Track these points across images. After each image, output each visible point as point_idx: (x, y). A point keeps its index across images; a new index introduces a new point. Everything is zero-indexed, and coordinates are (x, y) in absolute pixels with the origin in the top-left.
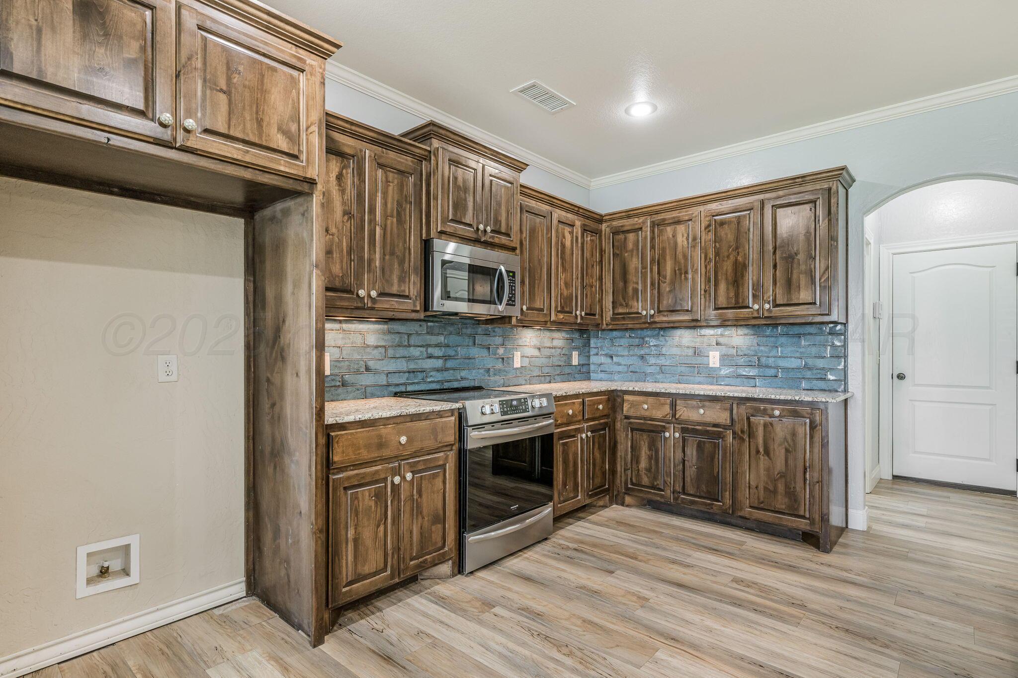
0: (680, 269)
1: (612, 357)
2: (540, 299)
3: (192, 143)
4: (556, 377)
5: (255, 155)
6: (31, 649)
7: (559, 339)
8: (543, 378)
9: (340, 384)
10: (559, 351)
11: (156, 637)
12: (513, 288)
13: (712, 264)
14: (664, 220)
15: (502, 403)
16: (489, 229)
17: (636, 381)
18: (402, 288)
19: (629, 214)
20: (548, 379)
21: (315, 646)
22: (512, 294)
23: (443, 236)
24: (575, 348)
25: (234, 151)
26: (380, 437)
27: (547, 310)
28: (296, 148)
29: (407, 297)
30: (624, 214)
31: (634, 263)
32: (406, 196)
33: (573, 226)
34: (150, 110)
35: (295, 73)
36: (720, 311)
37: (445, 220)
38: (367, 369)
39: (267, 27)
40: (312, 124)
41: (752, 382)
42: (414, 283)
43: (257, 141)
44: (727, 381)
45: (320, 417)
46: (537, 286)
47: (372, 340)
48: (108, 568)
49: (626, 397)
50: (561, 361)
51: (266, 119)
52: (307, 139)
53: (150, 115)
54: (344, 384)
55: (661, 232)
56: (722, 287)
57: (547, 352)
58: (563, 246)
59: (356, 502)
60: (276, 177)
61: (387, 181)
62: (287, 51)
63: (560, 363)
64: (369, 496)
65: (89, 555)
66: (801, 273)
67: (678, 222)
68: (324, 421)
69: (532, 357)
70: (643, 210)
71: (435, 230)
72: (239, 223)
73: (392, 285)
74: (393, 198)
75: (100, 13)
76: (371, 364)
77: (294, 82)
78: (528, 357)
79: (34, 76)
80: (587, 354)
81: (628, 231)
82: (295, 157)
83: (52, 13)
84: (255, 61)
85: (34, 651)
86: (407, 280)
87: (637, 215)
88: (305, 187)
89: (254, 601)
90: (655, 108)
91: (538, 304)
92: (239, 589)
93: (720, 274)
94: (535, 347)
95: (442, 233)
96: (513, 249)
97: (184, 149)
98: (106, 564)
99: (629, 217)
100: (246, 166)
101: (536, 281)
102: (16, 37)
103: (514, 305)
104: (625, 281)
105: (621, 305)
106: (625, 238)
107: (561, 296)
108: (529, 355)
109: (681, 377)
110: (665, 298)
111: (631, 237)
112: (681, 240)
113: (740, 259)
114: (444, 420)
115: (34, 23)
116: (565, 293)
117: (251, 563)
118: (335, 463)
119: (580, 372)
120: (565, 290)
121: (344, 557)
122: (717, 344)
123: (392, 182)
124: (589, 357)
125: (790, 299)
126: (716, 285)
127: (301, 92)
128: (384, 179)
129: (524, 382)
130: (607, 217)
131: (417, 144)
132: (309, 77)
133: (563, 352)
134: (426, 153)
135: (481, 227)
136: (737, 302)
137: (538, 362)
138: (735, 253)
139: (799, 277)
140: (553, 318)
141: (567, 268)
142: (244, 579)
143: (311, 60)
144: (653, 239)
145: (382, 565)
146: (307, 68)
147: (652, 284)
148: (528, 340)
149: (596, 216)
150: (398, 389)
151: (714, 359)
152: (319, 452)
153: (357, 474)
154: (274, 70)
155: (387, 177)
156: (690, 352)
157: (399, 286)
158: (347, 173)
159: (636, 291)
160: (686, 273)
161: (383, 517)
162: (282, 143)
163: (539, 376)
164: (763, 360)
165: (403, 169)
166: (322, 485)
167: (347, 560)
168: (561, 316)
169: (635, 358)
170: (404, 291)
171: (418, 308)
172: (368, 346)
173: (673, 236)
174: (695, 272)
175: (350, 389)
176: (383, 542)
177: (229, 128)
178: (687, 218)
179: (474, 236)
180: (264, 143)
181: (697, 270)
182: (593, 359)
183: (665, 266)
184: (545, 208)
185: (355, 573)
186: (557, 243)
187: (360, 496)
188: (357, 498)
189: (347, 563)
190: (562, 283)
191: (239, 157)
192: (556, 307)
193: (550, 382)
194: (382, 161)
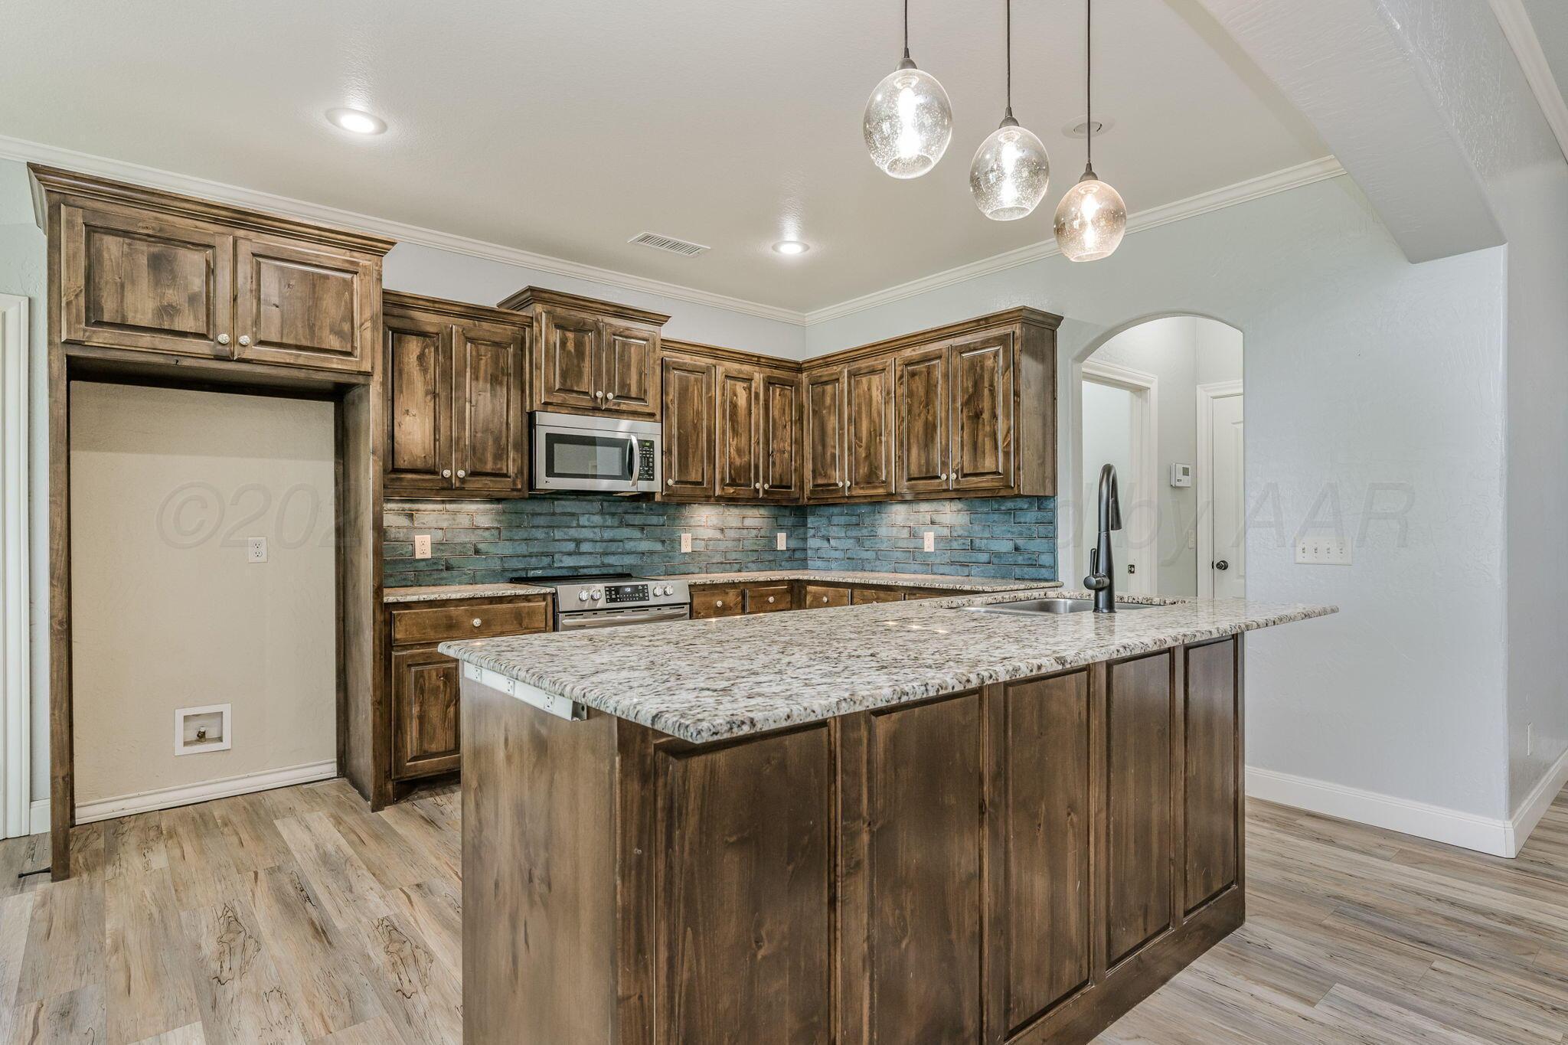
0: (875, 430)
1: (828, 540)
2: (697, 471)
3: (248, 354)
4: (749, 565)
5: (306, 357)
6: (137, 794)
7: (755, 518)
8: (728, 565)
9: (444, 568)
10: (754, 532)
11: (245, 800)
12: (651, 460)
13: (905, 424)
14: (860, 369)
15: (609, 590)
16: (610, 396)
17: (853, 570)
18: (499, 466)
19: (827, 361)
20: (737, 566)
21: (373, 811)
22: (648, 466)
23: (550, 408)
24: (781, 528)
25: (287, 357)
26: (450, 618)
27: (708, 484)
28: (349, 346)
29: (506, 476)
30: (821, 361)
31: (832, 422)
32: (502, 368)
33: (750, 380)
34: (211, 332)
35: (348, 276)
36: (913, 482)
37: (549, 390)
38: (477, 552)
39: (319, 240)
40: (365, 321)
41: (966, 570)
42: (514, 460)
43: (309, 344)
44: (942, 569)
45: (378, 595)
46: (691, 456)
47: (484, 521)
48: (204, 733)
49: (811, 588)
50: (759, 545)
51: (318, 324)
52: (361, 335)
53: (211, 337)
54: (448, 568)
55: (858, 383)
56: (914, 451)
57: (732, 534)
58: (734, 406)
59: (421, 680)
60: (331, 374)
61: (479, 355)
62: (339, 256)
63: (756, 548)
64: (437, 675)
65: (186, 718)
66: (985, 436)
67: (873, 371)
68: (382, 600)
69: (710, 540)
70: (840, 357)
71: (538, 402)
72: (329, 407)
73: (486, 463)
74: (486, 371)
75: (169, 261)
76: (481, 546)
77: (348, 285)
78: (704, 540)
79: (119, 321)
80: (803, 536)
81: (826, 383)
82: (349, 354)
83: (132, 270)
84: (306, 273)
85: (139, 796)
86: (505, 457)
87: (834, 363)
88: (361, 380)
89: (345, 781)
90: (807, 248)
91: (694, 476)
92: (330, 769)
93: (912, 436)
94: (715, 528)
95: (546, 404)
96: (652, 415)
97: (241, 361)
98: (202, 730)
99: (828, 365)
100: (300, 367)
101: (690, 450)
102: (105, 294)
103: (653, 480)
104: (824, 446)
105: (820, 474)
106: (824, 391)
107: (730, 466)
108: (705, 537)
109: (897, 565)
110: (862, 466)
111: (829, 388)
112: (877, 395)
113: (930, 418)
114: (531, 604)
115: (119, 280)
116: (738, 461)
117: (341, 744)
118: (397, 640)
119: (790, 559)
120: (736, 457)
121: (409, 733)
122: (933, 523)
123: (485, 356)
124: (805, 539)
125: (976, 467)
126: (909, 450)
127: (355, 293)
128: (474, 353)
129: (697, 570)
130: (806, 365)
131: (514, 312)
132: (362, 277)
133: (763, 533)
134: (529, 320)
135: (599, 394)
136: (928, 471)
137: (722, 546)
138: (925, 411)
139: (984, 441)
140: (718, 492)
141: (740, 431)
142: (335, 760)
143: (364, 260)
144: (849, 392)
145: (452, 746)
146: (360, 270)
147: (850, 449)
148: (704, 519)
149: (789, 365)
150: (515, 575)
151: (929, 544)
152: (377, 628)
153: (422, 653)
154: (327, 277)
155: (478, 351)
156: (905, 533)
157: (495, 463)
158: (430, 352)
159: (833, 456)
160: (881, 435)
161: (453, 697)
162: (334, 343)
163: (722, 563)
164: (977, 543)
165: (497, 340)
166: (381, 659)
167: (411, 735)
168: (731, 490)
169: (852, 541)
170: (501, 469)
171: (519, 486)
172: (478, 528)
173: (869, 390)
174: (889, 434)
175: (455, 573)
176: (453, 723)
177: (282, 337)
178: (880, 367)
179: (591, 404)
180: (316, 346)
181: (891, 431)
182: (813, 543)
183: (861, 425)
184: (703, 361)
185: (421, 749)
186: (723, 403)
187: (426, 675)
188: (422, 676)
189: (411, 738)
190: (732, 450)
191: (292, 361)
192: (723, 479)
193: (740, 571)
194: (471, 335)
